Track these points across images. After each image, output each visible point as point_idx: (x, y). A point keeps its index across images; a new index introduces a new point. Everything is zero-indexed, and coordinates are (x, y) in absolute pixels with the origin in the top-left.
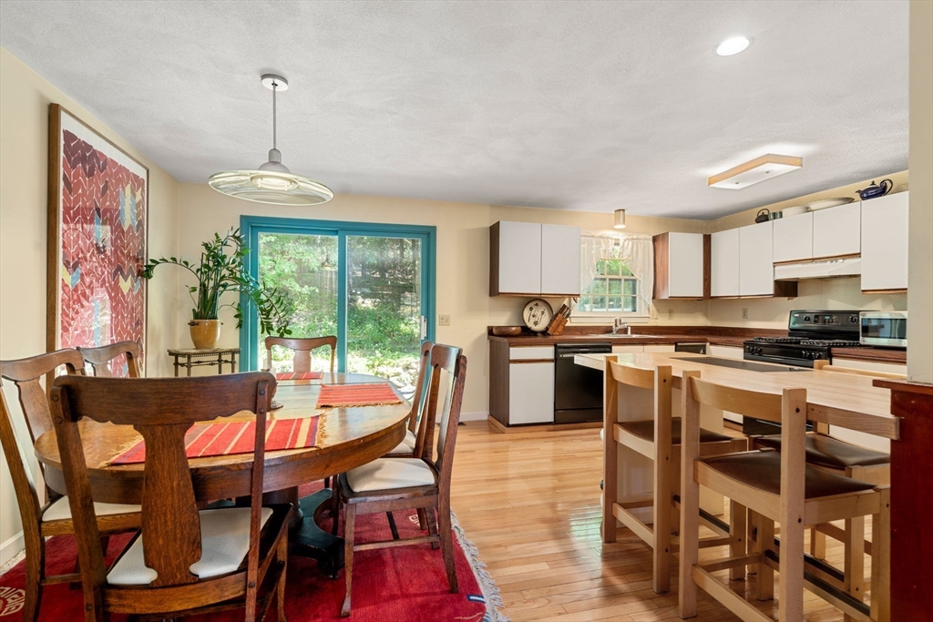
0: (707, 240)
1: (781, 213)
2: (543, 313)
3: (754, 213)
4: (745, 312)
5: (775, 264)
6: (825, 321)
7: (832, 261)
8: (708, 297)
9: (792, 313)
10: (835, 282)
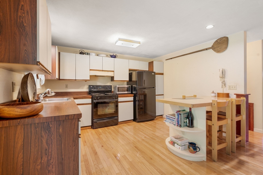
0: (59, 54)
4: (67, 86)
5: (90, 70)
6: (100, 88)
7: (107, 72)
8: (59, 79)
9: (90, 86)
10: (99, 77)
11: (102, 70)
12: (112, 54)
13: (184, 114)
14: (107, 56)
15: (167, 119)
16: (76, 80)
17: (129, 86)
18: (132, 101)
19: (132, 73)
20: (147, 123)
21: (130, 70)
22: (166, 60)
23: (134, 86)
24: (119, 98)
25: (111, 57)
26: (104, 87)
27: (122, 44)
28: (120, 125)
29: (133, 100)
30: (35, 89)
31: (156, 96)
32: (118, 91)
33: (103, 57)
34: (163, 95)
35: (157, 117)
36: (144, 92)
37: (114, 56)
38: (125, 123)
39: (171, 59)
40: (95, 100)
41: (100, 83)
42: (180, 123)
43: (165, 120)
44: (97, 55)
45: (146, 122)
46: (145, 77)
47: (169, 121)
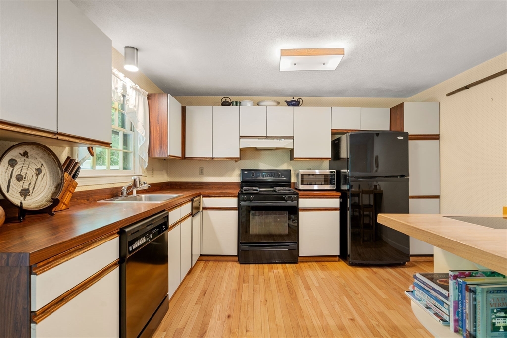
0: (184, 110)
1: (240, 103)
2: (39, 171)
3: (220, 98)
4: (202, 170)
5: (241, 137)
6: (263, 176)
7: (277, 139)
8: (184, 157)
9: (243, 171)
10: (263, 152)
11: (267, 137)
12: (290, 99)
13: (490, 292)
14: (278, 103)
15: (416, 288)
16: (212, 158)
17: (331, 172)
18: (335, 209)
19: (339, 139)
20: (376, 273)
21: (334, 133)
22: (448, 94)
23: (343, 172)
24: (300, 200)
25: (288, 106)
26: (272, 172)
27: (295, 65)
28: (302, 265)
29: (338, 206)
30: (61, 177)
31: (410, 200)
32: (302, 183)
33: (267, 106)
34: (438, 197)
35: (412, 259)
36: (376, 186)
37: (295, 101)
38: (316, 262)
39: (467, 87)
40: (244, 201)
41: (264, 164)
42: (468, 326)
43: (411, 288)
44: (258, 105)
45: (375, 269)
46: (378, 149)
47: (425, 297)
